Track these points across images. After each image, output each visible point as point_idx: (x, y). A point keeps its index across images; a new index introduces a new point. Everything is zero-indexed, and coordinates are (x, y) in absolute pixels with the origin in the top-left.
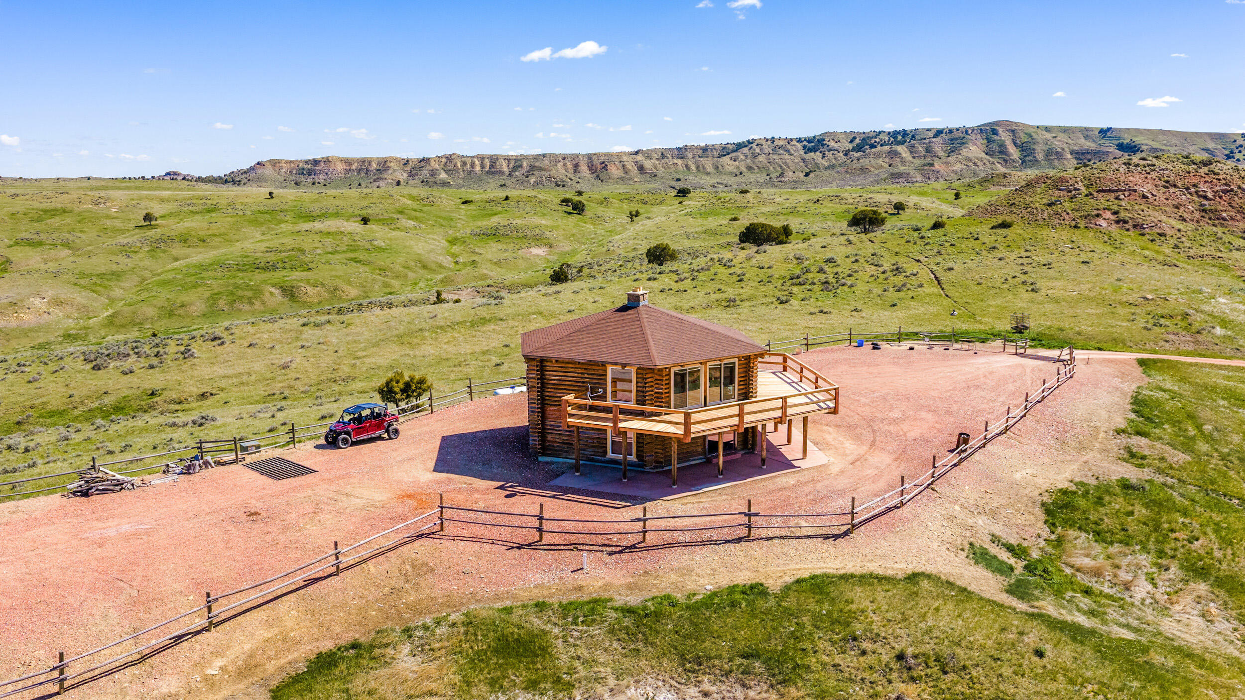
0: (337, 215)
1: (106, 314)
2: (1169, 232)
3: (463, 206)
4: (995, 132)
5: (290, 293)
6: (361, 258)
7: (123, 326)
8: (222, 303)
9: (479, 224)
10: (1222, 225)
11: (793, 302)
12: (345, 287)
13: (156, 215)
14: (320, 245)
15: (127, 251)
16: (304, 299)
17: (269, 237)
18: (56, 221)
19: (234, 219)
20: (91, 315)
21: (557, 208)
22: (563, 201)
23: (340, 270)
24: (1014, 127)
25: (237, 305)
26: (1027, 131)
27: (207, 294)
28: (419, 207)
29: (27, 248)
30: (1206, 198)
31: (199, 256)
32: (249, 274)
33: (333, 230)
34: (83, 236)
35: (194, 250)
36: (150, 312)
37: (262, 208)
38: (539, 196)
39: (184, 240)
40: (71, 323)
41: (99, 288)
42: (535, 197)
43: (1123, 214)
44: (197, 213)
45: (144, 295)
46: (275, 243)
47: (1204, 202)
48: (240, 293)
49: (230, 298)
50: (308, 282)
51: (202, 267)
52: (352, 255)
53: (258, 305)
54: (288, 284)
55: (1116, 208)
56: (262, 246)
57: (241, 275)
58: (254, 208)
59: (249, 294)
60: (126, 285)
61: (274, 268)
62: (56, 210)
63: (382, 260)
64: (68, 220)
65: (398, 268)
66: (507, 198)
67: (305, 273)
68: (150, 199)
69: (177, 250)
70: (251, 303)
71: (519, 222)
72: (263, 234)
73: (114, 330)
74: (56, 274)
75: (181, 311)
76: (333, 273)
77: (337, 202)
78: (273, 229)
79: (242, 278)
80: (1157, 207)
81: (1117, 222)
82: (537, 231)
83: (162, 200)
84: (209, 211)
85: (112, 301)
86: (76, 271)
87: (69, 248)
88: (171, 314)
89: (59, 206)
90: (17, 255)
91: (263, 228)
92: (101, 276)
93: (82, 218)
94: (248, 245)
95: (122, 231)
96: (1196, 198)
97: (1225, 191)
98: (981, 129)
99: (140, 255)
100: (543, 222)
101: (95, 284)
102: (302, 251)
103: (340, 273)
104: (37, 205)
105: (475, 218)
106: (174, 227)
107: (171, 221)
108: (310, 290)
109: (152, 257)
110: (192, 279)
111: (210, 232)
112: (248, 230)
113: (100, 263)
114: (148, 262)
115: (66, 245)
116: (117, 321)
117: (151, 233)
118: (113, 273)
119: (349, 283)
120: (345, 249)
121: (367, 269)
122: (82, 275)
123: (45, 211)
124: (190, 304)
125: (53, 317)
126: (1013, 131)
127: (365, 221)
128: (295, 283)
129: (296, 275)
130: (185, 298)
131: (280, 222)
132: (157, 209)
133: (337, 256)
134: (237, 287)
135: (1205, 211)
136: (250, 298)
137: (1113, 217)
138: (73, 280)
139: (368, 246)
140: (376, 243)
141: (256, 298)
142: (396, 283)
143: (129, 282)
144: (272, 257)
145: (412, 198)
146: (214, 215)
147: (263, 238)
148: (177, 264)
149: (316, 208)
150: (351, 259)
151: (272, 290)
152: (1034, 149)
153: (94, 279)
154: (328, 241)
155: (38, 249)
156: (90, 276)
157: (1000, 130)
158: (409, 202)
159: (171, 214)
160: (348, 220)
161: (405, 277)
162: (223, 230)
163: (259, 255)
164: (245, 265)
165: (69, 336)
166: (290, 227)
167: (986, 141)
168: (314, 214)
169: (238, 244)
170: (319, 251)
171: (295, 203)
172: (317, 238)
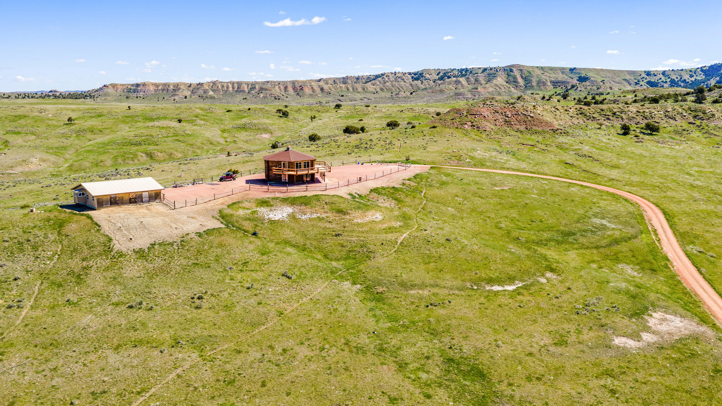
0: (165, 118)
1: (66, 166)
2: (488, 129)
3: (227, 113)
4: (511, 71)
5: (150, 155)
6: (181, 139)
7: (77, 171)
8: (120, 160)
9: (236, 122)
10: (511, 127)
11: (353, 154)
12: (175, 153)
13: (73, 118)
14: (160, 133)
15: (64, 136)
16: (157, 158)
17: (133, 129)
18: (22, 121)
19: (113, 121)
20: (59, 166)
21: (275, 114)
22: (278, 111)
23: (172, 145)
24: (521, 68)
25: (126, 161)
26: (528, 70)
27: (112, 156)
28: (205, 114)
29: (14, 135)
30: (507, 117)
31: (100, 139)
32: (129, 147)
33: (165, 126)
34: (40, 129)
35: (98, 136)
36: (88, 164)
37: (126, 115)
38: (266, 108)
39: (92, 131)
40: (51, 169)
41: (58, 154)
42: (264, 109)
43: (474, 124)
44: (93, 117)
45: (81, 157)
46: (138, 132)
47: (507, 118)
48: (127, 156)
49: (123, 158)
50: (158, 150)
51: (105, 144)
52: (176, 138)
53: (136, 161)
54: (149, 151)
55: (473, 121)
56: (132, 134)
57: (125, 147)
58: (122, 114)
59: (131, 156)
60: (70, 152)
61: (140, 144)
62: (20, 116)
63: (191, 140)
64: (29, 121)
65: (199, 144)
66: (249, 109)
67: (156, 147)
68: (67, 110)
69: (89, 136)
70: (133, 160)
71: (256, 121)
72: (130, 128)
73: (73, 172)
74: (36, 148)
75: (101, 164)
76: (169, 147)
77: (164, 111)
78: (134, 125)
79: (126, 149)
80: (488, 121)
81: (471, 126)
82: (265, 126)
83: (73, 110)
84: (99, 116)
85: (66, 160)
86: (45, 146)
87: (35, 135)
88: (97, 165)
89: (22, 114)
90: (11, 138)
91: (129, 125)
92: (57, 148)
93: (36, 120)
94: (123, 133)
95: (59, 127)
96: (504, 117)
97: (516, 114)
98: (504, 69)
99: (72, 139)
100: (268, 121)
101: (56, 152)
102: (152, 136)
103: (172, 147)
104: (10, 113)
105: (233, 119)
106: (84, 124)
107: (81, 121)
108: (159, 154)
109: (78, 139)
110: (101, 149)
111: (104, 127)
112: (122, 126)
113: (54, 142)
114: (77, 142)
115: (33, 133)
116: (74, 168)
117: (73, 127)
118: (62, 147)
119: (177, 151)
120: (172, 135)
121: (184, 144)
122: (48, 148)
123: (16, 116)
124: (105, 161)
125: (42, 167)
126: (521, 70)
127: (180, 121)
128: (152, 151)
129: (151, 147)
130: (101, 158)
131: (137, 122)
132: (73, 116)
133: (169, 139)
134: (125, 153)
135: (506, 122)
136: (132, 158)
137: (471, 124)
138: (45, 150)
139: (183, 134)
140: (186, 132)
141: (135, 158)
142: (199, 151)
143: (72, 151)
144: (138, 139)
145: (201, 109)
146: (102, 118)
147: (130, 130)
148: (91, 142)
149: (154, 114)
150: (176, 140)
151: (141, 154)
152: (531, 80)
153: (55, 150)
154: (163, 131)
155: (20, 136)
156: (52, 148)
157: (514, 70)
158: (200, 111)
159: (80, 118)
160: (171, 121)
161: (203, 148)
162: (109, 126)
163: (131, 138)
164: (125, 143)
165: (54, 175)
166: (142, 124)
167: (507, 75)
168: (153, 118)
169: (118, 133)
170: (160, 136)
171: (142, 112)
172: (158, 130)
